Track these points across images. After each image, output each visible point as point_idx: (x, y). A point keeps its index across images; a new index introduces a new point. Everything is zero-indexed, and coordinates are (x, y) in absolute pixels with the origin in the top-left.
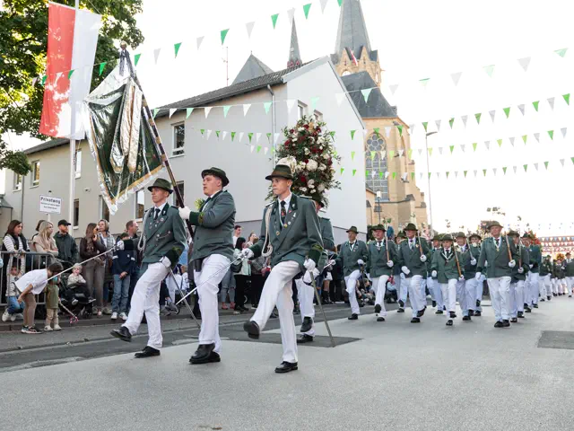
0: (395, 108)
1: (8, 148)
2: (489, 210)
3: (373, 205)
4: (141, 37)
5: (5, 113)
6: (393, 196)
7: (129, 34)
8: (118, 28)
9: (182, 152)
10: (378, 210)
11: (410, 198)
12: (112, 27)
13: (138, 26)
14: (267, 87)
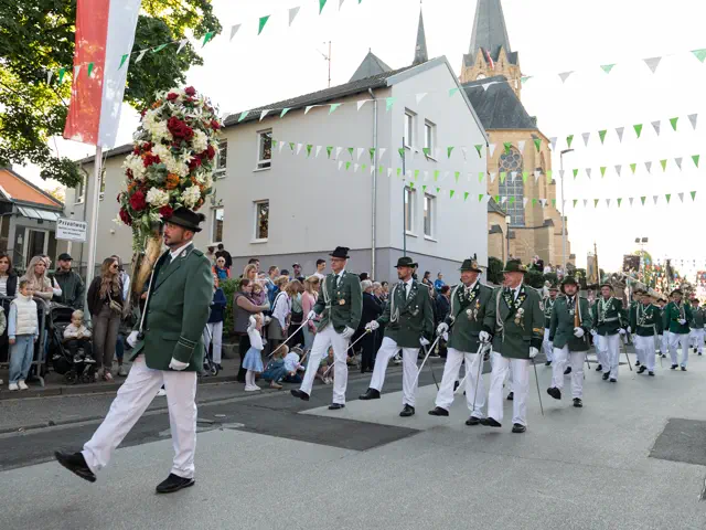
0: (534, 119)
1: (53, 155)
2: (637, 240)
3: (505, 231)
4: (219, 26)
5: (52, 112)
6: (529, 222)
7: (203, 22)
8: (191, 14)
9: (268, 165)
10: (510, 236)
11: (548, 223)
12: (185, 13)
13: (215, 13)
14: (367, 91)
